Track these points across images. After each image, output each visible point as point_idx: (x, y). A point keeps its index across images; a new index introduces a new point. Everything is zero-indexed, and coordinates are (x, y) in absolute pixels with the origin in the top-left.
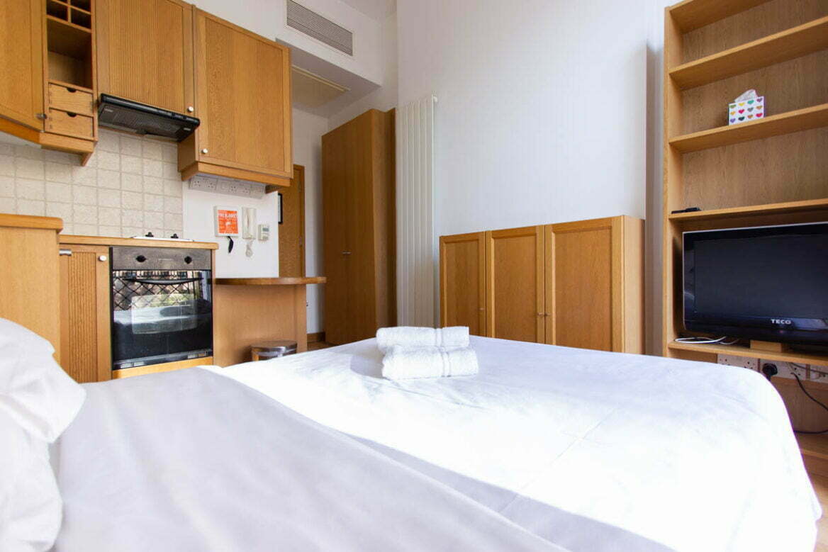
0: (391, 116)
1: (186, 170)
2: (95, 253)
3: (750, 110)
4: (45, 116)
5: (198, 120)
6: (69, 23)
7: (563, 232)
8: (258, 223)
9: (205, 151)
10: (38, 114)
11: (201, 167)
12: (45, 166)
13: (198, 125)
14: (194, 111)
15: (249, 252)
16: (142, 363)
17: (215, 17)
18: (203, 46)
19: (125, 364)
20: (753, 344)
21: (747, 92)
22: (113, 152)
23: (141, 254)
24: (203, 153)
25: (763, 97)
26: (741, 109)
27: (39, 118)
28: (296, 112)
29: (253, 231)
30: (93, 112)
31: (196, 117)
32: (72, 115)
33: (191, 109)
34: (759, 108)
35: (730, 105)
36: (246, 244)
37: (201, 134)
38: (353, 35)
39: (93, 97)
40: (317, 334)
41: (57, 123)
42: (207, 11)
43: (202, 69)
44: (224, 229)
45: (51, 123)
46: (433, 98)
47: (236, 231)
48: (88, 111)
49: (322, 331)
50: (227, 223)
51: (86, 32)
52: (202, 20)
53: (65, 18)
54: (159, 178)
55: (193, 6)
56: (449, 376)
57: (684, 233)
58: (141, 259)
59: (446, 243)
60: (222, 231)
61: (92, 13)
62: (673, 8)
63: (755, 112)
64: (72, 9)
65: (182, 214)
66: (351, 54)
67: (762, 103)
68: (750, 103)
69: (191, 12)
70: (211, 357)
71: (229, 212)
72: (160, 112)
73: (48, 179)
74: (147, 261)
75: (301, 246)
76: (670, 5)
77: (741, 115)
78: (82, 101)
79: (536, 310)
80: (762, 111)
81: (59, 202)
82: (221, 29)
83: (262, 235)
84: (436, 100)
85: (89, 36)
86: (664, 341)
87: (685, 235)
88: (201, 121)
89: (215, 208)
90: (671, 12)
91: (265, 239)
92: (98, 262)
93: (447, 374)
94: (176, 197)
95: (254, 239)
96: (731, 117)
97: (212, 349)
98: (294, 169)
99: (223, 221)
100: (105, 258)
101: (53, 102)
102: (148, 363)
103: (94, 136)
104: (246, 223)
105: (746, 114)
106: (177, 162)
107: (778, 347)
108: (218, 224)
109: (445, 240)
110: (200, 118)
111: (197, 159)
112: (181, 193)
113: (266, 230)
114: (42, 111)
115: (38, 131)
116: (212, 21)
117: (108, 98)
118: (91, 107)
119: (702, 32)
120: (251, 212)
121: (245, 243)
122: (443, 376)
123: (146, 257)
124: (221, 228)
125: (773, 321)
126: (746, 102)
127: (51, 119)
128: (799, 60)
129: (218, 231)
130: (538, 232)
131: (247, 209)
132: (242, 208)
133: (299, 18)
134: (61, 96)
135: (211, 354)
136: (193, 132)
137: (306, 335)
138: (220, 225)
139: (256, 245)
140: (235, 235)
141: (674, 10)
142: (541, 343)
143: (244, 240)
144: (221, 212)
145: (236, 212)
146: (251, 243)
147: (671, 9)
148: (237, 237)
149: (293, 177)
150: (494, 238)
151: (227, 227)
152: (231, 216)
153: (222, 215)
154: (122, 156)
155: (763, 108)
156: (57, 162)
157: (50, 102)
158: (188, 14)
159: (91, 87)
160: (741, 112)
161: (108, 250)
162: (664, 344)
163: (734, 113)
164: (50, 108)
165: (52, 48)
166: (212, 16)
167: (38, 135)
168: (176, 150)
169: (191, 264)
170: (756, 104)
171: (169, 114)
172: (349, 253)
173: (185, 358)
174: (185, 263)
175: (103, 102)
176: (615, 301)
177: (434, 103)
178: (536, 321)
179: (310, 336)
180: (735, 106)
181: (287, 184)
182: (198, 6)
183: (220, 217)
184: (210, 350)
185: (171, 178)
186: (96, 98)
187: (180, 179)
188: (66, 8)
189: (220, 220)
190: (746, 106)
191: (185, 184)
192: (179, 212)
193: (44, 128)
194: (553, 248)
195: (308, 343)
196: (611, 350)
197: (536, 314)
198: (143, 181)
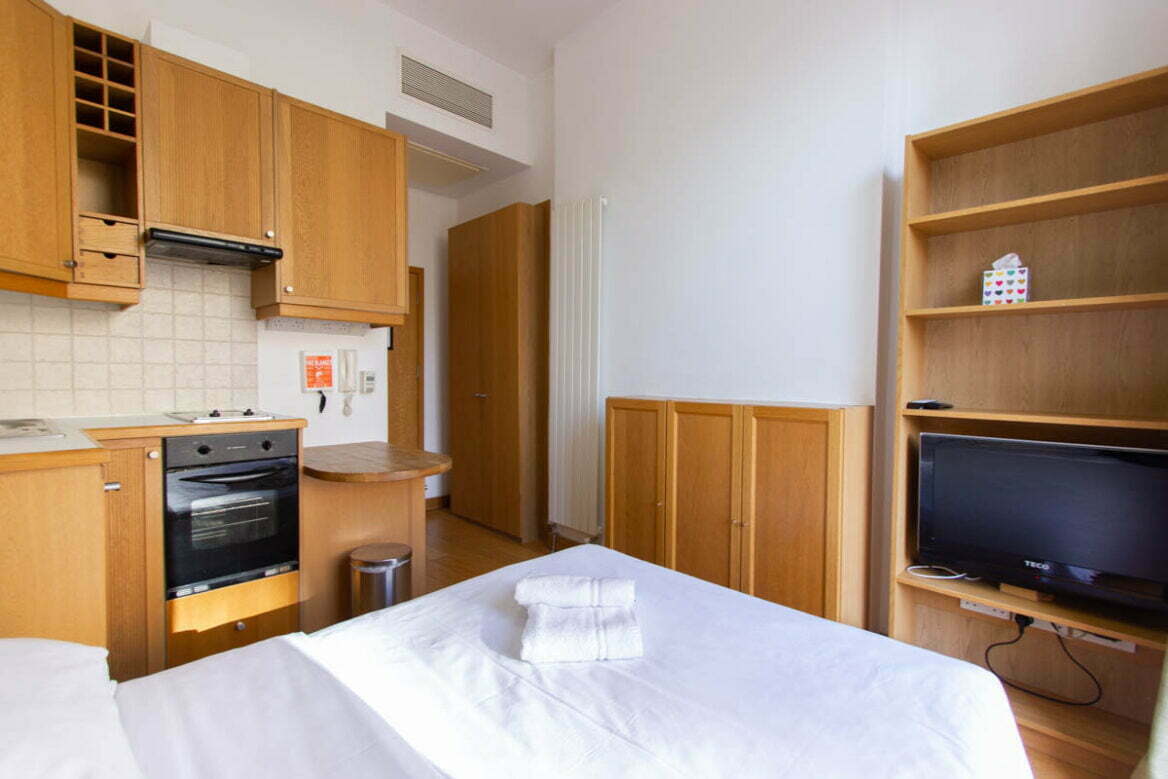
0: (544, 210)
1: (264, 307)
2: (144, 448)
3: (1010, 283)
4: (75, 264)
5: (280, 250)
6: (106, 131)
7: (768, 419)
8: (360, 369)
9: (290, 289)
10: (67, 261)
11: (284, 310)
12: (72, 314)
13: (280, 257)
14: (275, 236)
15: (347, 411)
16: (205, 587)
17: (303, 103)
18: (288, 144)
19: (182, 591)
20: (1004, 587)
21: (1009, 256)
22: (164, 289)
23: (204, 444)
24: (286, 291)
25: (1026, 269)
26: (999, 280)
27: (68, 267)
28: (413, 193)
29: (353, 381)
30: (139, 250)
31: (278, 247)
32: (110, 256)
33: (271, 234)
34: (1021, 282)
35: (986, 272)
36: (344, 398)
37: (283, 267)
38: (493, 99)
39: (138, 229)
40: (438, 498)
41: (93, 270)
42: (293, 96)
43: (285, 176)
44: (313, 382)
45: (83, 270)
46: (601, 199)
47: (329, 383)
48: (131, 249)
49: (445, 494)
50: (318, 374)
51: (128, 142)
52: (285, 109)
53: (101, 126)
54: (226, 319)
55: (273, 91)
56: (606, 660)
57: (921, 434)
58: (204, 450)
59: (615, 408)
60: (310, 385)
61: (138, 116)
62: (918, 138)
63: (1016, 286)
64: (110, 112)
65: (256, 365)
66: (490, 127)
67: (1025, 276)
68: (1011, 273)
69: (270, 99)
70: (296, 572)
71: (321, 358)
72: (230, 245)
73: (76, 333)
74: (212, 452)
75: (418, 379)
76: (912, 134)
77: (999, 289)
78: (123, 236)
79: (730, 517)
80: (1024, 286)
81: (91, 362)
82: (311, 121)
83: (366, 387)
84: (606, 203)
85: (133, 147)
86: (892, 573)
87: (923, 437)
88: (284, 252)
89: (301, 353)
90: (915, 143)
91: (370, 390)
92: (147, 460)
93: (602, 658)
94: (251, 342)
95: (355, 391)
96: (986, 289)
97: (298, 560)
98: (410, 273)
99: (312, 371)
100: (156, 454)
101: (86, 242)
102: (213, 587)
103: (139, 282)
104: (343, 372)
105: (1004, 287)
106: (249, 294)
107: (1032, 595)
108: (305, 373)
109: (613, 404)
110: (282, 248)
111: (278, 301)
112: (256, 337)
113: (371, 379)
114: (70, 256)
115: (65, 283)
116: (299, 108)
117: (160, 234)
118: (136, 244)
119: (955, 162)
120: (351, 357)
121: (341, 397)
122: (598, 660)
123: (211, 447)
124: (311, 380)
125: (1027, 563)
126: (1005, 271)
127: (83, 265)
128: (1076, 218)
129: (306, 385)
130: (734, 414)
131: (345, 352)
132: (339, 351)
133: (419, 80)
134: (97, 234)
135: (296, 567)
136: (273, 264)
137: (424, 502)
138: (308, 377)
139: (358, 400)
140: (329, 388)
141: (919, 140)
142: (735, 589)
143: (341, 394)
144: (309, 359)
145: (330, 358)
146: (350, 398)
147: (915, 139)
148: (330, 391)
149: (408, 312)
150: (678, 412)
151: (318, 380)
152: (324, 363)
153: (310, 363)
154: (176, 292)
155: (1026, 283)
156: (88, 309)
157: (81, 241)
158: (266, 102)
159: (136, 217)
160: (999, 283)
161: (160, 442)
162: (892, 577)
163: (989, 283)
164: (82, 250)
165: (82, 155)
166: (300, 102)
167: (66, 288)
168: (249, 279)
169: (271, 450)
170: (1017, 276)
171: (242, 247)
172: (484, 396)
173: (262, 576)
174: (263, 450)
175: (150, 237)
176: (830, 520)
177: (603, 206)
178: (730, 530)
179: (429, 502)
180: (991, 274)
181: (401, 321)
182: (280, 91)
183: (308, 366)
184: (294, 562)
185: (242, 317)
186: (142, 230)
187: (253, 318)
188: (102, 112)
189: (308, 370)
190: (1005, 278)
191: (261, 324)
192: (254, 363)
193: (74, 277)
194: (754, 438)
195: (427, 511)
196: (823, 616)
197: (729, 522)
198: (204, 324)
